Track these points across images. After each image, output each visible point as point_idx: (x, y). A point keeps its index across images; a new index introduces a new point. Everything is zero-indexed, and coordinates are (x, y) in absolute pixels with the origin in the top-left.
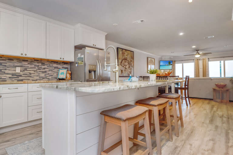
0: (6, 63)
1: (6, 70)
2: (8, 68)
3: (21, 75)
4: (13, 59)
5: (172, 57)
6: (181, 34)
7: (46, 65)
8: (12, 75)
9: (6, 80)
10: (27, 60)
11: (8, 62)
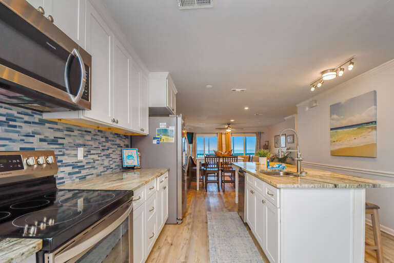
0: (64, 138)
1: (63, 155)
2: (67, 150)
3: (84, 166)
4: (74, 127)
5: (192, 128)
6: (246, 108)
7: (111, 141)
8: (73, 168)
9: (64, 182)
10: (89, 130)
11: (66, 135)
